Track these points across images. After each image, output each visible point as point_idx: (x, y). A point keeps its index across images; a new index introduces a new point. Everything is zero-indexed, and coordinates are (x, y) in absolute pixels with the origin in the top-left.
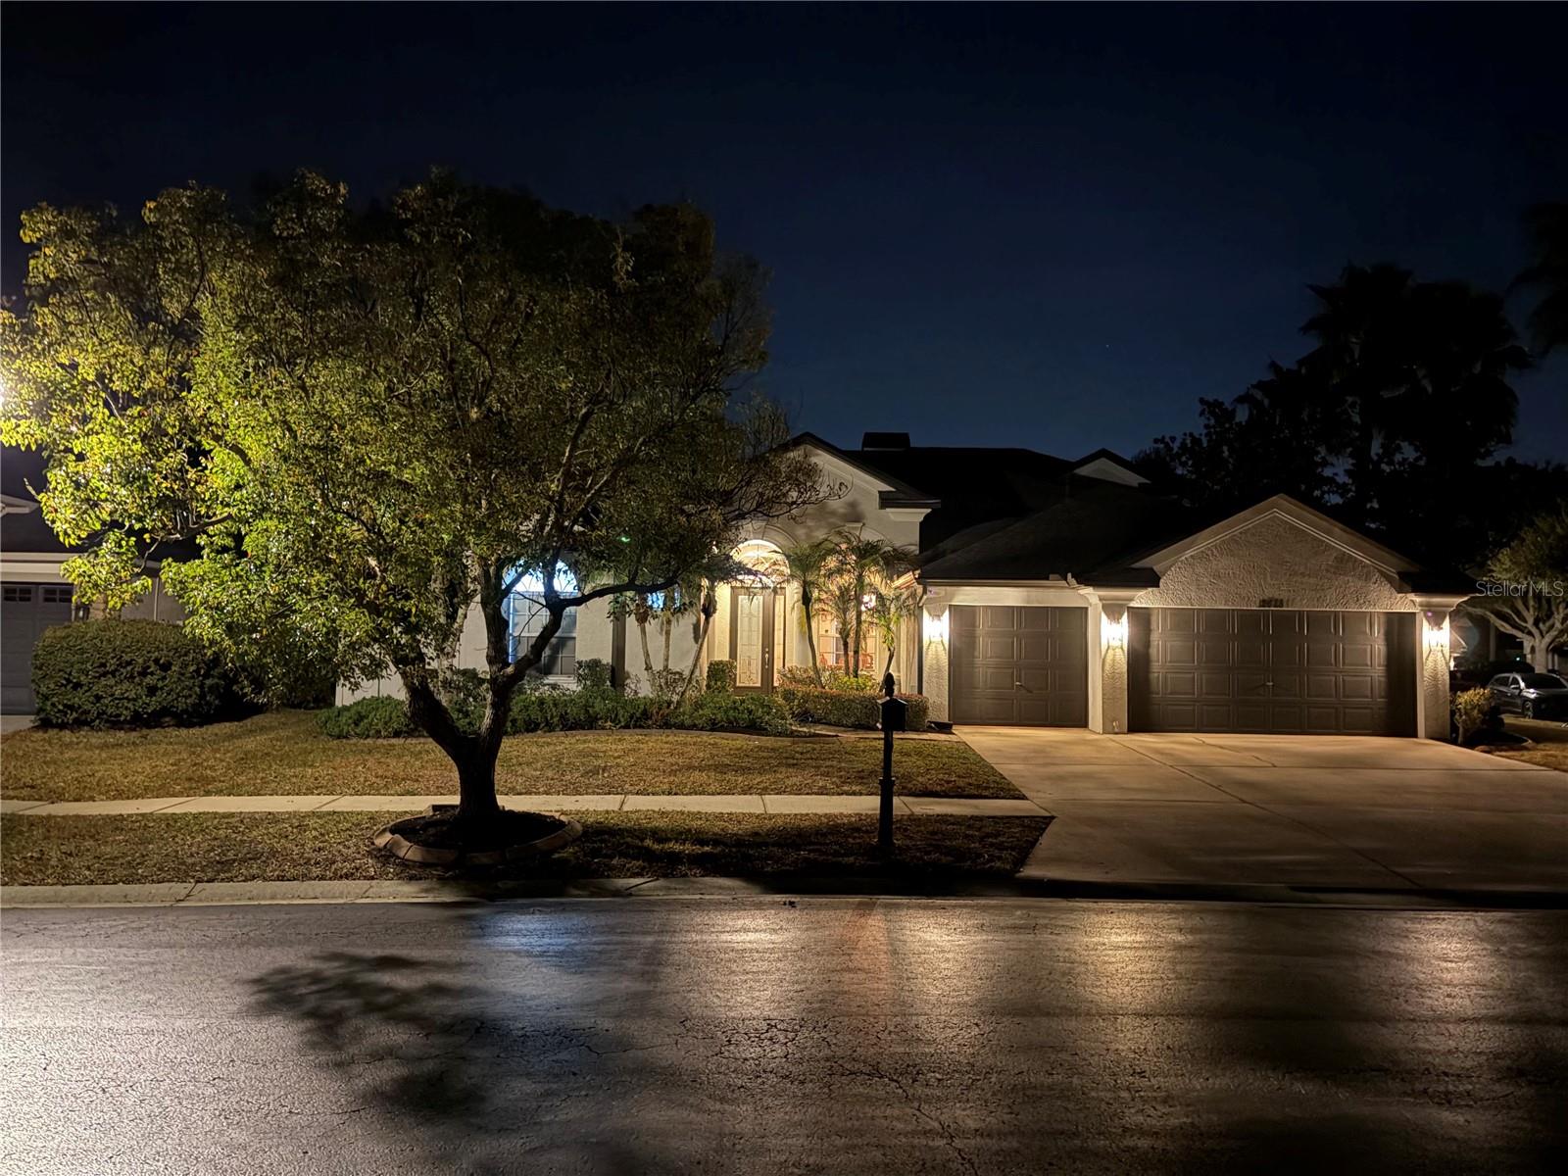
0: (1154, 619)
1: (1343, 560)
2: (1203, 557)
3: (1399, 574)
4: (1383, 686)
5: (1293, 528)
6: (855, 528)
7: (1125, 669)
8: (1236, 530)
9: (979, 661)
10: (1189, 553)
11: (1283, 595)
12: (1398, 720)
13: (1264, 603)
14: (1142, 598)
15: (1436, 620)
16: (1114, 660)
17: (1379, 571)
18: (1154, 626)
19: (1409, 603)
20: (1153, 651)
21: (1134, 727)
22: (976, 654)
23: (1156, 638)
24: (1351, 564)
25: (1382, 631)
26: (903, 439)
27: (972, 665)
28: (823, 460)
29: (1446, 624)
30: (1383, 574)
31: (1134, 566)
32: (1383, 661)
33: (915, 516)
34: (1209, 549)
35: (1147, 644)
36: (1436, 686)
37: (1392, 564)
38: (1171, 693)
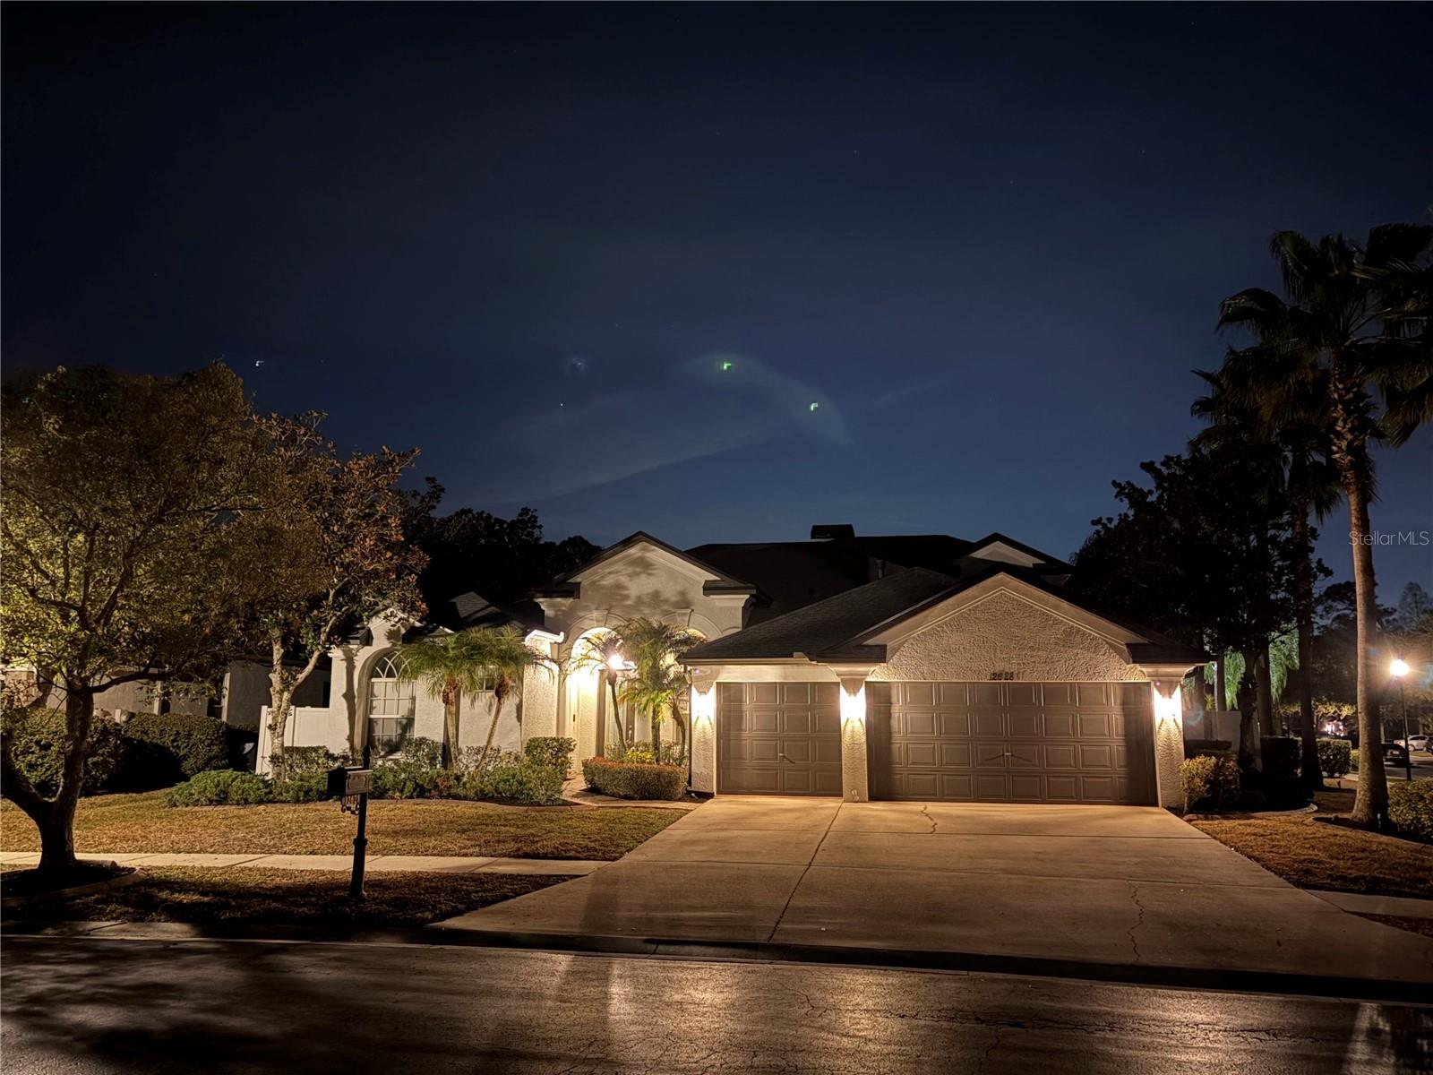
0: (894, 692)
1: (1070, 633)
2: (935, 633)
3: (1128, 645)
4: (1122, 755)
5: (1019, 603)
6: (685, 614)
7: (864, 738)
8: (965, 608)
9: (745, 734)
10: (919, 631)
11: (1015, 669)
12: (1140, 791)
13: (996, 676)
14: (876, 673)
15: (1168, 687)
16: (853, 731)
17: (1107, 643)
18: (894, 699)
19: (1138, 674)
20: (894, 723)
21: (874, 797)
22: (744, 727)
23: (897, 710)
24: (1078, 638)
25: (1118, 701)
26: (848, 529)
27: (739, 739)
28: (658, 555)
29: (1178, 692)
30: (1111, 645)
31: (865, 643)
32: (1121, 731)
33: (738, 601)
34: (939, 626)
35: (889, 716)
36: (1170, 754)
37: (1121, 636)
38: (913, 763)
